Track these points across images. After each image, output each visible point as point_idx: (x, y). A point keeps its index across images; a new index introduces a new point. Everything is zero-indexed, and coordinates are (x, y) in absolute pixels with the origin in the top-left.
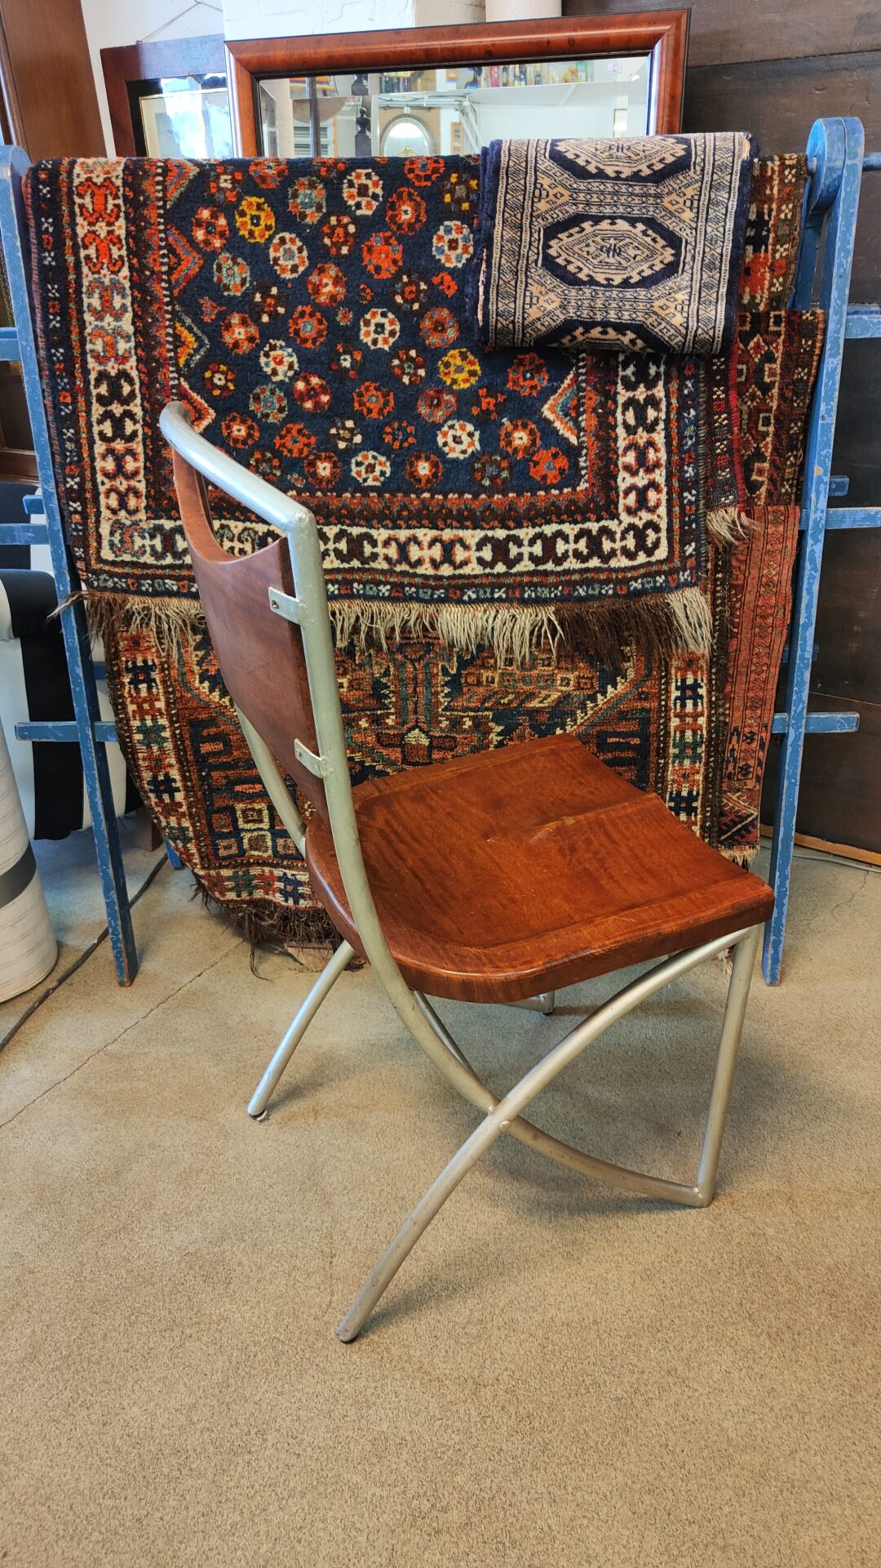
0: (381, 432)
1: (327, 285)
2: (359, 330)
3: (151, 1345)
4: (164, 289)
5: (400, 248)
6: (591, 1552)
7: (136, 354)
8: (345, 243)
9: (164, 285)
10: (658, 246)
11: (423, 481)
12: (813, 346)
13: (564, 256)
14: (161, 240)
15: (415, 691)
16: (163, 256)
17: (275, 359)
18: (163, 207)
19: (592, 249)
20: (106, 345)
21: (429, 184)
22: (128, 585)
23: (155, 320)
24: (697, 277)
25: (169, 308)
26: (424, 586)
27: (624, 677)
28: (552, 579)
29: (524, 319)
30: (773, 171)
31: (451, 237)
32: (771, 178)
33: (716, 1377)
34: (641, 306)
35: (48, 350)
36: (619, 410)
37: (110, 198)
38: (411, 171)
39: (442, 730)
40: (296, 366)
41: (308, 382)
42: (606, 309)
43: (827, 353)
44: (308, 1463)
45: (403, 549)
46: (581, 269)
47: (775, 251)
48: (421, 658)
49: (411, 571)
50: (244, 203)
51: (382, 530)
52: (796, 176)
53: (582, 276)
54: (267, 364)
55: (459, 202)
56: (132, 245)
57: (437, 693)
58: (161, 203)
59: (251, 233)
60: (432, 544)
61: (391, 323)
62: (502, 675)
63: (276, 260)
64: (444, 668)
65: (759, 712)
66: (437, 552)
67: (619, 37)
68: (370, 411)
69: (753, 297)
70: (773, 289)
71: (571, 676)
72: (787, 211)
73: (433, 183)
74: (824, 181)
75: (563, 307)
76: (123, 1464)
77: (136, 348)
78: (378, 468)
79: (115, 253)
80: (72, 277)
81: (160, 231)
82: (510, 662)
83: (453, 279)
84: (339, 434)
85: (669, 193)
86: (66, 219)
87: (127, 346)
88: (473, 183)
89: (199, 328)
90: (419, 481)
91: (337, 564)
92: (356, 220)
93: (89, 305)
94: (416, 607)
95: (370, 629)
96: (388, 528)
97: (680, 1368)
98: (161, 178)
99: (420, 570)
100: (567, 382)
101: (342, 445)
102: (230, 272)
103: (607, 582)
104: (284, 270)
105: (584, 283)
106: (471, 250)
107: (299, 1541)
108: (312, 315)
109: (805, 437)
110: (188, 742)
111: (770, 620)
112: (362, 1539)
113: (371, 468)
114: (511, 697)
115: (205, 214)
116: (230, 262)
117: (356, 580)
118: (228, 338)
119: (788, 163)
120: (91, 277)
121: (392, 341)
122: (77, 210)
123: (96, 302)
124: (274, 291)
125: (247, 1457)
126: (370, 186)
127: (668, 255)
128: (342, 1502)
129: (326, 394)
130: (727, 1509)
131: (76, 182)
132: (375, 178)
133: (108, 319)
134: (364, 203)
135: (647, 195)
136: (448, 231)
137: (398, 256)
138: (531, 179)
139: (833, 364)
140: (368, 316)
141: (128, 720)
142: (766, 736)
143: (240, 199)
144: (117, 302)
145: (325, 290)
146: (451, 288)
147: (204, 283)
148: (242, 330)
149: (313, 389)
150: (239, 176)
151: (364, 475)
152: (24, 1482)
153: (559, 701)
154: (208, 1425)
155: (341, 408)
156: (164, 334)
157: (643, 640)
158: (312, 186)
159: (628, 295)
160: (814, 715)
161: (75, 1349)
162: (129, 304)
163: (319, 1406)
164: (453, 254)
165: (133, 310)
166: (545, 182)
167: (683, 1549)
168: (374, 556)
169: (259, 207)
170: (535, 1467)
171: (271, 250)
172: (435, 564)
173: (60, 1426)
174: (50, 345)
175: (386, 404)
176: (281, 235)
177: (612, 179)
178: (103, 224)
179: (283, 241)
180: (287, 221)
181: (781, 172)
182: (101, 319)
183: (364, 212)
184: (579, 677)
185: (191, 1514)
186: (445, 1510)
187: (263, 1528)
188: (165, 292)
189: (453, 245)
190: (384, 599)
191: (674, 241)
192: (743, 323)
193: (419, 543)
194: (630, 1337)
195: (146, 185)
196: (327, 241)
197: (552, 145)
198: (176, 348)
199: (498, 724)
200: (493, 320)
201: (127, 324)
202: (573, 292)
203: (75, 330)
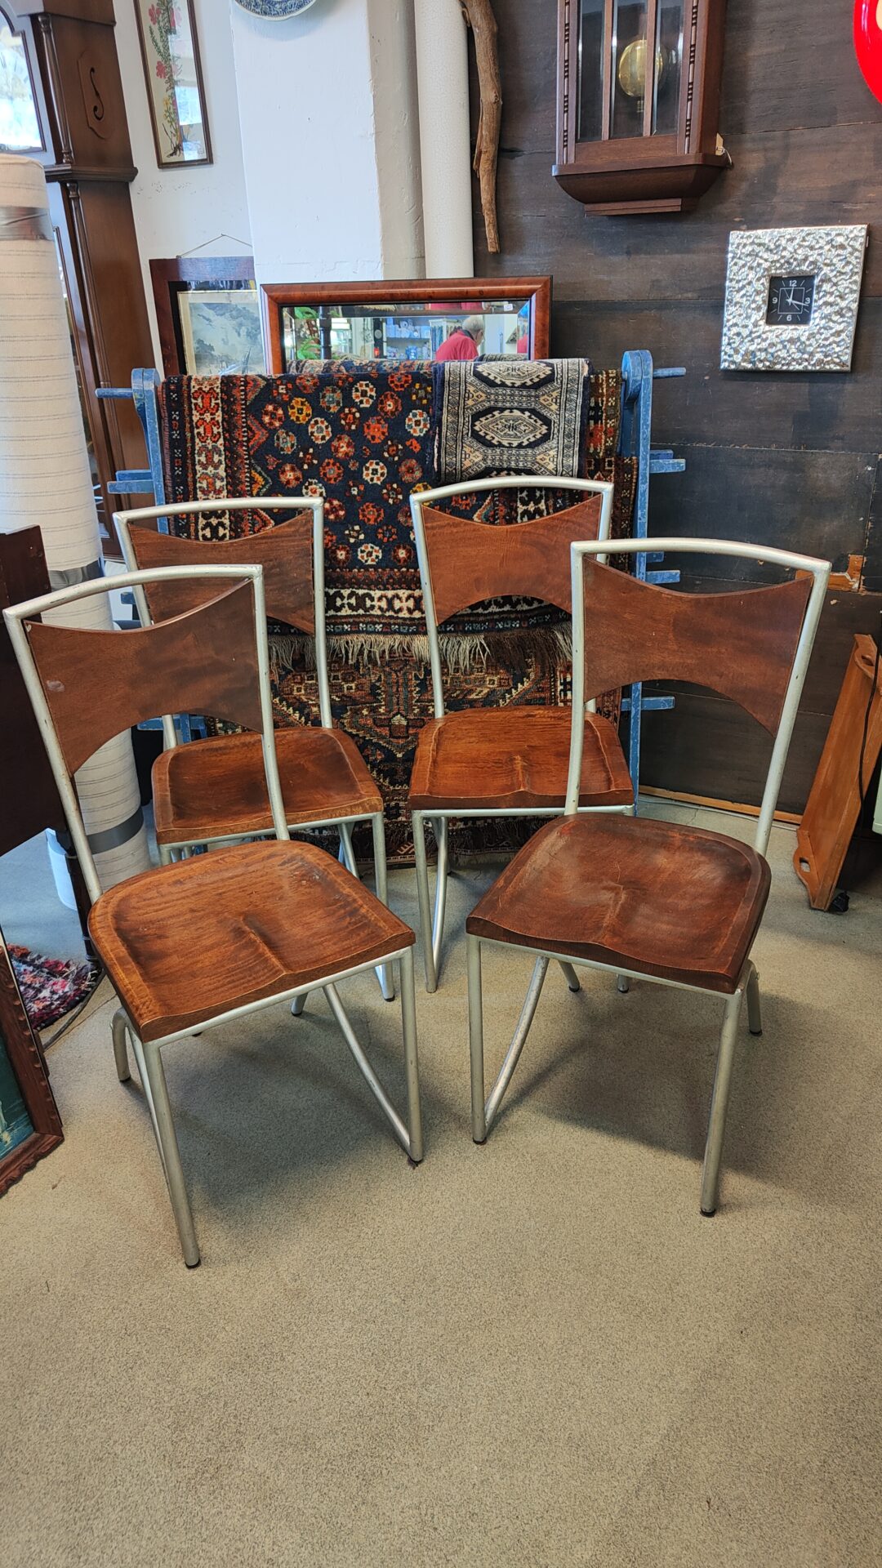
0: (376, 532)
1: (343, 447)
2: (363, 472)
4: (245, 450)
5: (386, 425)
7: (227, 489)
8: (353, 423)
9: (244, 448)
10: (538, 424)
11: (402, 560)
12: (631, 478)
13: (484, 430)
14: (243, 422)
15: (397, 690)
16: (244, 432)
17: (311, 490)
18: (245, 404)
19: (500, 427)
20: (208, 484)
21: (403, 389)
23: (239, 468)
24: (561, 442)
25: (248, 462)
26: (403, 624)
27: (528, 678)
28: (481, 619)
29: (461, 467)
30: (602, 380)
31: (416, 419)
32: (602, 384)
34: (529, 459)
35: (173, 487)
36: (519, 517)
37: (213, 400)
38: (392, 382)
39: (415, 715)
40: (324, 494)
41: (331, 504)
42: (509, 461)
43: (640, 482)
45: (390, 602)
46: (493, 438)
47: (606, 423)
48: (401, 669)
49: (395, 615)
50: (293, 401)
51: (377, 591)
52: (616, 382)
53: (494, 442)
54: (307, 493)
55: (421, 399)
56: (225, 425)
57: (412, 691)
58: (243, 402)
59: (298, 418)
60: (408, 598)
61: (382, 469)
62: (452, 679)
63: (312, 433)
64: (415, 675)
65: (612, 698)
66: (411, 604)
67: (510, 291)
68: (369, 520)
69: (596, 449)
70: (607, 445)
71: (495, 678)
72: (612, 401)
73: (405, 388)
74: (631, 387)
75: (484, 460)
77: (227, 485)
78: (374, 554)
79: (215, 430)
80: (189, 445)
81: (243, 418)
82: (457, 670)
83: (418, 443)
84: (350, 533)
85: (543, 395)
86: (186, 412)
87: (222, 484)
88: (429, 389)
89: (266, 473)
90: (400, 561)
91: (349, 612)
92: (360, 410)
93: (199, 461)
94: (398, 637)
95: (370, 652)
96: (381, 590)
98: (243, 387)
99: (401, 615)
100: (487, 501)
101: (352, 540)
102: (285, 441)
103: (515, 619)
104: (317, 439)
105: (496, 446)
106: (428, 426)
108: (334, 464)
109: (631, 529)
113: (370, 554)
114: (458, 692)
116: (284, 435)
117: (361, 622)
118: (283, 479)
119: (611, 375)
120: (200, 445)
121: (382, 479)
122: (193, 407)
123: (203, 459)
124: (311, 451)
126: (368, 391)
127: (544, 430)
129: (342, 510)
131: (193, 390)
132: (371, 386)
133: (210, 468)
134: (364, 401)
135: (530, 396)
136: (414, 415)
137: (385, 430)
138: (463, 387)
139: (644, 488)
140: (368, 465)
142: (617, 713)
143: (291, 399)
144: (216, 458)
145: (342, 450)
146: (417, 448)
147: (269, 447)
148: (292, 474)
149: (334, 507)
150: (290, 386)
151: (365, 558)
153: (488, 694)
155: (351, 518)
156: (244, 476)
157: (539, 654)
158: (334, 391)
159: (522, 453)
160: (647, 699)
162: (223, 460)
164: (418, 428)
165: (226, 463)
166: (471, 389)
168: (372, 607)
169: (303, 404)
171: (309, 427)
172: (410, 611)
174: (175, 484)
175: (379, 515)
176: (316, 419)
177: (510, 387)
178: (208, 414)
179: (316, 422)
180: (319, 411)
181: (607, 381)
182: (206, 469)
183: (365, 405)
184: (500, 679)
188: (245, 453)
189: (418, 423)
190: (378, 633)
191: (547, 422)
192: (590, 465)
193: (400, 599)
195: (234, 392)
196: (343, 422)
197: (475, 367)
198: (251, 484)
199: (451, 710)
200: (443, 468)
201: (222, 472)
202: (490, 451)
203: (190, 476)
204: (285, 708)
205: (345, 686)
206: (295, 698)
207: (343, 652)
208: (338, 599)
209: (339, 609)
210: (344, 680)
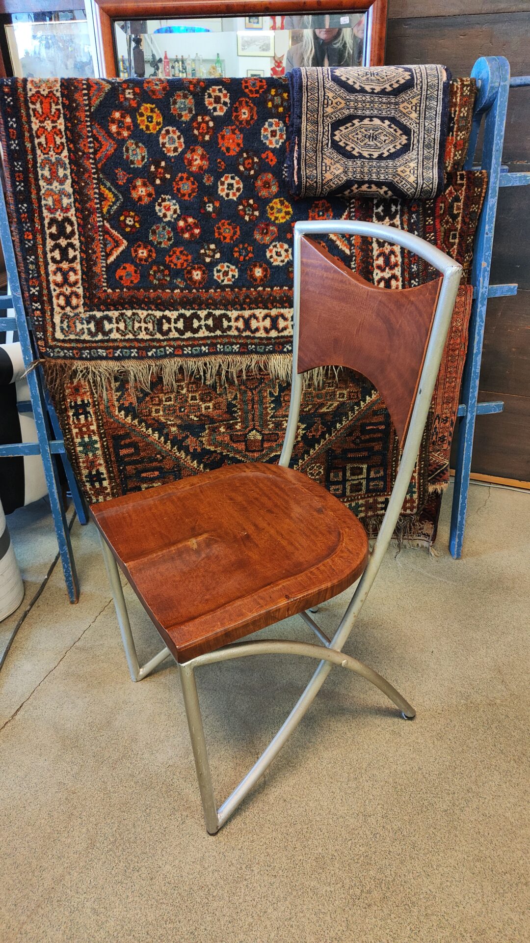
0: (232, 251)
1: (196, 160)
2: (218, 188)
3: (165, 825)
4: (92, 164)
5: (242, 136)
6: (457, 900)
7: (75, 206)
8: (207, 133)
9: (91, 161)
10: (398, 134)
11: (258, 280)
12: (481, 192)
13: (344, 141)
14: (89, 132)
15: (253, 407)
16: (90, 143)
17: (165, 207)
18: (89, 110)
19: (360, 136)
20: (54, 201)
21: (258, 95)
22: (74, 354)
23: (86, 184)
24: (421, 153)
25: (96, 176)
26: (260, 344)
27: (376, 390)
29: (322, 180)
30: (457, 88)
31: (272, 129)
32: (456, 92)
33: (494, 789)
34: (390, 171)
35: (16, 205)
37: (53, 105)
38: (247, 87)
39: (269, 430)
40: (178, 211)
41: (186, 221)
42: (370, 173)
43: (490, 195)
44: (283, 879)
45: (247, 322)
46: (354, 149)
47: (457, 135)
49: (252, 335)
50: (142, 108)
51: (234, 311)
52: (470, 91)
53: (355, 153)
54: (160, 211)
56: (69, 135)
57: (267, 408)
58: (87, 108)
59: (148, 127)
60: (264, 318)
61: (237, 183)
62: (305, 394)
63: (164, 144)
64: (270, 393)
65: (450, 405)
66: (268, 323)
68: (225, 238)
70: (456, 158)
71: (345, 392)
72: (464, 112)
73: (260, 95)
74: (488, 95)
75: (345, 172)
76: (171, 901)
77: (74, 202)
78: (230, 273)
79: (58, 141)
81: (88, 126)
82: (310, 386)
83: (274, 155)
84: (206, 253)
85: (403, 102)
86: (24, 119)
87: (69, 201)
88: (285, 95)
89: (116, 189)
90: (255, 280)
91: (207, 334)
92: (214, 119)
93: (42, 175)
94: (255, 357)
95: (227, 372)
96: (238, 310)
97: (473, 788)
98: (86, 92)
99: (258, 335)
100: (344, 217)
101: (208, 260)
102: (135, 152)
104: (169, 151)
105: (356, 157)
106: (284, 137)
107: (292, 926)
108: (188, 179)
110: (111, 450)
111: (457, 352)
112: (328, 918)
113: (226, 274)
114: (310, 407)
115: (117, 115)
116: (134, 146)
117: (219, 343)
118: (135, 195)
119: (465, 83)
120: (43, 157)
121: (238, 194)
122: (31, 112)
123: (47, 173)
125: (245, 883)
126: (222, 97)
127: (404, 140)
128: (310, 899)
129: (197, 228)
130: (521, 862)
131: (30, 94)
132: (225, 92)
133: (56, 183)
134: (218, 108)
135: (390, 103)
136: (271, 125)
137: (240, 141)
138: (321, 93)
139: (492, 202)
140: (223, 179)
141: (73, 439)
142: (454, 418)
143: (139, 105)
144: (61, 172)
145: (196, 163)
146: (273, 160)
147: (118, 160)
148: (143, 189)
149: (189, 225)
150: (137, 90)
151: (222, 278)
152: (113, 924)
153: (338, 407)
154: (215, 868)
155: (207, 237)
156: (92, 192)
158: (185, 97)
159: (382, 164)
160: (481, 405)
161: (118, 836)
162: (69, 174)
163: (278, 845)
164: (274, 140)
165: (72, 178)
166: (330, 95)
167: (505, 888)
168: (230, 328)
169: (152, 110)
170: (412, 858)
171: (160, 138)
172: (267, 331)
173: (124, 885)
174: (17, 202)
175: (235, 233)
176: (167, 128)
177: (370, 93)
178: (49, 122)
179: (168, 132)
180: (170, 119)
181: (462, 89)
182: (51, 184)
183: (219, 113)
184: (350, 392)
185: (222, 923)
186: (369, 892)
187: (268, 923)
188: (92, 166)
189: (274, 133)
190: (236, 353)
191: (407, 131)
193: (256, 318)
194: (441, 774)
195: (77, 96)
196: (196, 132)
197: (332, 72)
198: (101, 201)
199: (303, 423)
200: (304, 181)
201: (68, 187)
202: (350, 163)
203: (34, 192)
204: (144, 430)
205: (203, 406)
206: (154, 419)
207: (202, 374)
208: (195, 321)
209: (196, 331)
210: (202, 400)
